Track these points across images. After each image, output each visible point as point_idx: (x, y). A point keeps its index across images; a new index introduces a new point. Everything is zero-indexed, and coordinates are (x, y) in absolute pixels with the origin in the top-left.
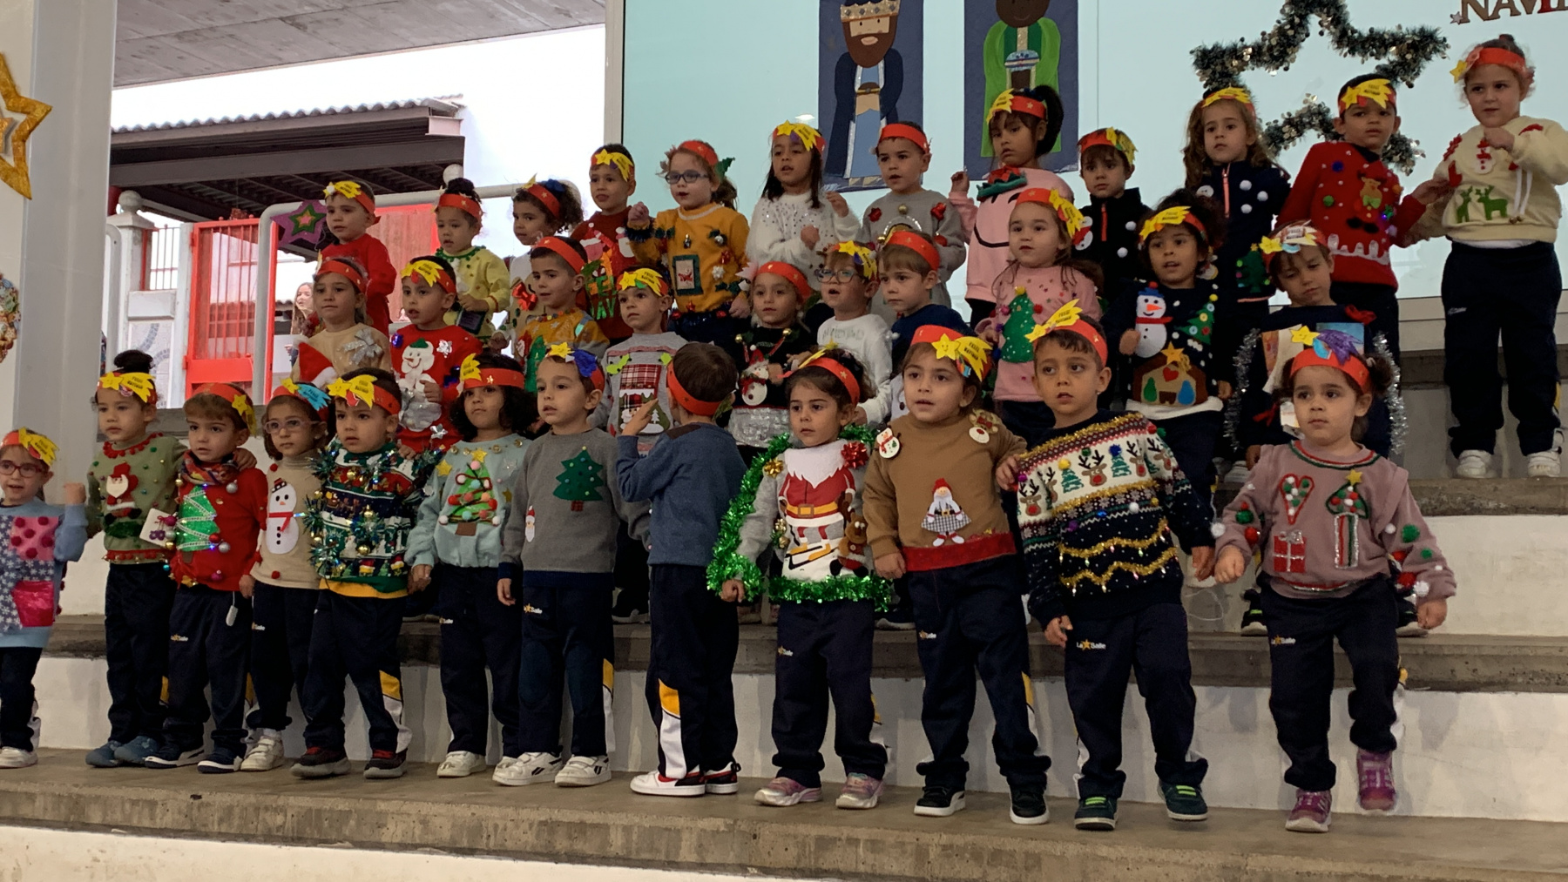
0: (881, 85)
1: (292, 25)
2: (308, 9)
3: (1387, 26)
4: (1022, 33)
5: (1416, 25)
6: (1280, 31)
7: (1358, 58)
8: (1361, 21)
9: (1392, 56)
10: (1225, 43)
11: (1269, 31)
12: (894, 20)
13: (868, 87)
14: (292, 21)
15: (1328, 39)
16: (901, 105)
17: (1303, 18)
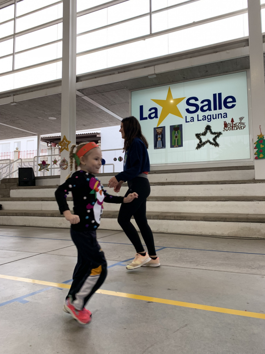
0: (161, 137)
2: (86, 124)
3: (216, 131)
4: (176, 132)
5: (219, 131)
6: (205, 132)
7: (213, 135)
8: (213, 131)
9: (216, 135)
10: (199, 133)
11: (203, 132)
12: (162, 130)
13: (159, 138)
15: (210, 133)
16: (163, 139)
17: (207, 131)
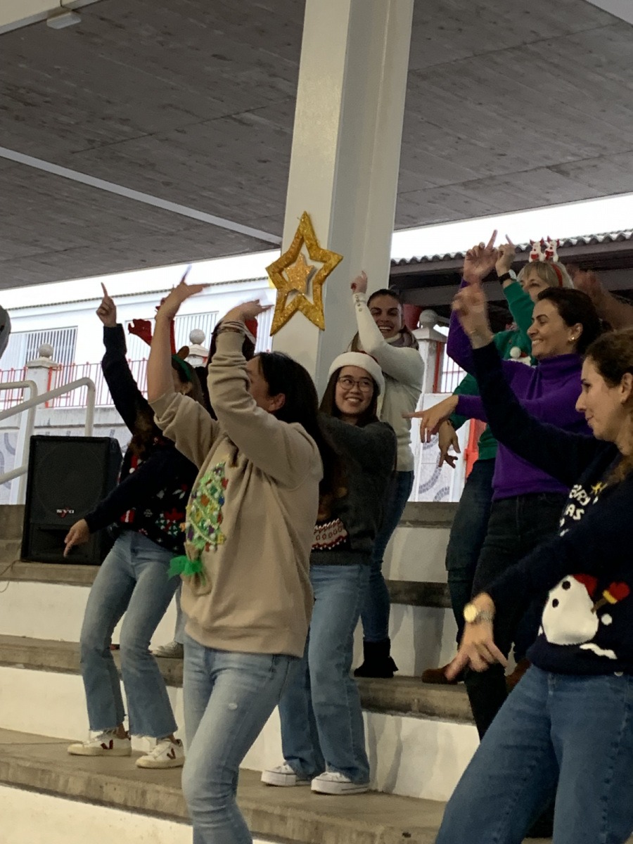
1: (557, 172)
2: (570, 158)
14: (558, 169)
